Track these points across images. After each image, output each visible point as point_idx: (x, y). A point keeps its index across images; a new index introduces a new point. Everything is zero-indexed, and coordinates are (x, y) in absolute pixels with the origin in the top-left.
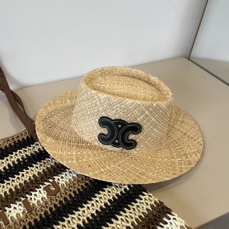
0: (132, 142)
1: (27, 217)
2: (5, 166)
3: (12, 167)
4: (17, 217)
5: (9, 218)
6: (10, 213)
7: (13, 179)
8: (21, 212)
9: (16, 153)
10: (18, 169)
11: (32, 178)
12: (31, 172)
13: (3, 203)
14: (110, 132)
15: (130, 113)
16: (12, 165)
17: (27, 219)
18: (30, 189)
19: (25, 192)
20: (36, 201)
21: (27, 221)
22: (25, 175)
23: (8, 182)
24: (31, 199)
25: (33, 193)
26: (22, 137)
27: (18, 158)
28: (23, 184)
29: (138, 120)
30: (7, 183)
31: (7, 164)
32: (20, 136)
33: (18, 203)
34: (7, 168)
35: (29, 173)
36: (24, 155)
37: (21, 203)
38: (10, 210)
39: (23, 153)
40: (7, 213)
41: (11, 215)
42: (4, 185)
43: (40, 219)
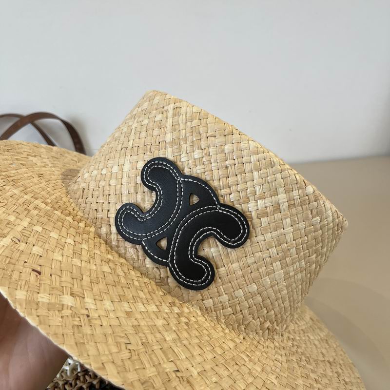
0: (205, 266)
14: (159, 205)
15: (239, 176)
29: (251, 208)
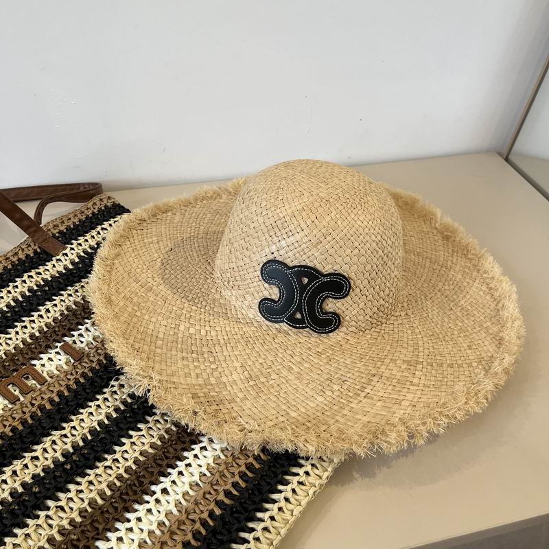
1: (75, 367)
2: (7, 301)
3: (22, 302)
4: (58, 371)
5: (45, 375)
6: (42, 368)
7: (32, 318)
8: (62, 363)
9: (23, 279)
10: (35, 303)
11: (66, 312)
12: (62, 303)
13: (26, 356)
16: (21, 299)
17: (77, 370)
18: (67, 328)
19: (60, 333)
20: (85, 344)
21: (77, 373)
22: (50, 309)
23: (23, 324)
24: (74, 342)
25: (76, 333)
26: (25, 253)
27: (29, 287)
28: (52, 323)
30: (22, 327)
31: (11, 298)
32: (20, 252)
33: (53, 351)
34: (13, 304)
35: (58, 306)
36: (39, 279)
37: (57, 350)
38: (43, 363)
39: (35, 277)
40: (38, 368)
41: (46, 369)
42: (17, 329)
43: (100, 366)
